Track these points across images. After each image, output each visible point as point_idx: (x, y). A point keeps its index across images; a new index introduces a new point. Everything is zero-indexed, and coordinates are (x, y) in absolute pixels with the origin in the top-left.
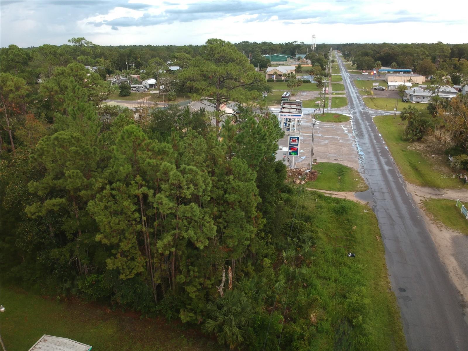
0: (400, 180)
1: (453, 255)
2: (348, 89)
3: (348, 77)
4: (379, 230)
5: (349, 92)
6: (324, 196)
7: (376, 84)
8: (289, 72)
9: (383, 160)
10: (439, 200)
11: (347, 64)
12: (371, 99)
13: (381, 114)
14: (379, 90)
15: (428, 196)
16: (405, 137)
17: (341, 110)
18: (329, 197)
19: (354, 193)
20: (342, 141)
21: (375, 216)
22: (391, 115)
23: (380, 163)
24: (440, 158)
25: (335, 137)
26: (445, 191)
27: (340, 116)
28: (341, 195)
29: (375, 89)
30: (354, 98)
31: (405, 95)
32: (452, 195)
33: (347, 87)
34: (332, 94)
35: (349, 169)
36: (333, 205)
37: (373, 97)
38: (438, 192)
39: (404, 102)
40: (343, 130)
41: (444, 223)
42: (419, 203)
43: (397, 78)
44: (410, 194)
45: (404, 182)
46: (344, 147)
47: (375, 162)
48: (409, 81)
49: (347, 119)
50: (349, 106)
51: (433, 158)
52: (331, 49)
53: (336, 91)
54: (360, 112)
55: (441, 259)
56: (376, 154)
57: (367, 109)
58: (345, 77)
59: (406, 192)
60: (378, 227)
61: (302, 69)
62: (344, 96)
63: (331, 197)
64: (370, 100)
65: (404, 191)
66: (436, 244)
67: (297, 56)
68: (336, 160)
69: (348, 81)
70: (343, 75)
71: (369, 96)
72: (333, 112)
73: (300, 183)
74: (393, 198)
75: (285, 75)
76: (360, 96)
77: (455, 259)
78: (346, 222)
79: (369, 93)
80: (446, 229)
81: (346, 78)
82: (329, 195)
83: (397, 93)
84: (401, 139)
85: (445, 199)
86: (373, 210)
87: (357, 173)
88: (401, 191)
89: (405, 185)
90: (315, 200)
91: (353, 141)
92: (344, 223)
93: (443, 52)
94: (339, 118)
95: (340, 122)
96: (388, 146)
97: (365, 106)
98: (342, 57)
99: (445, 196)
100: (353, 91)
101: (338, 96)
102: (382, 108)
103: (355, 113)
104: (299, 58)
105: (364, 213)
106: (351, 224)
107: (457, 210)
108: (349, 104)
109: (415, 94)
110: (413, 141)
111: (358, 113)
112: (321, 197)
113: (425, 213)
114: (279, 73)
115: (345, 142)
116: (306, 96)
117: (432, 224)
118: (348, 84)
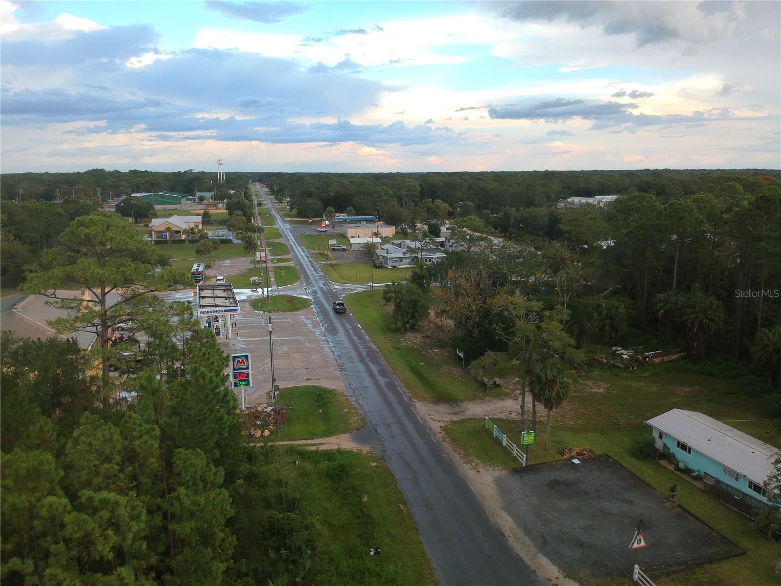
0: (405, 399)
1: (504, 508)
2: (295, 251)
3: (288, 231)
4: (400, 492)
5: (297, 256)
6: (307, 452)
7: (333, 242)
8: (192, 225)
9: (374, 368)
10: (462, 422)
11: (282, 208)
12: (331, 265)
13: (352, 290)
14: (338, 250)
15: (447, 418)
16: (393, 326)
17: (293, 289)
18: (313, 451)
19: (349, 434)
20: (307, 344)
21: (388, 468)
22: (365, 291)
23: (371, 374)
24: (446, 354)
25: (296, 338)
26: (465, 405)
27: (294, 299)
28: (330, 443)
29: (334, 250)
30: (307, 266)
31: (375, 257)
32: (476, 409)
33: (292, 248)
34: (272, 261)
35: (331, 392)
36: (324, 464)
37: (334, 262)
38: (457, 410)
39: (377, 268)
40: (305, 325)
41: (478, 457)
42: (440, 433)
43: (359, 231)
44: (424, 419)
45: (410, 400)
46: (315, 355)
47: (364, 374)
48: (376, 234)
49: (305, 304)
50: (302, 280)
51: (437, 354)
52: (250, 181)
53: (277, 255)
54: (322, 289)
55: (491, 519)
56: (362, 360)
57: (330, 283)
58: (285, 230)
59: (418, 418)
60: (397, 488)
61: (213, 218)
62: (292, 264)
63: (317, 451)
64: (330, 268)
65: (416, 416)
66: (478, 496)
67: (198, 194)
68: (308, 380)
69: (291, 237)
70: (280, 227)
71: (328, 262)
72: (281, 293)
73: (262, 435)
74: (405, 432)
75: (185, 232)
76: (315, 263)
77: (509, 515)
78: (350, 491)
79: (327, 258)
80: (484, 468)
81: (286, 233)
82: (314, 448)
83: (365, 254)
84: (389, 330)
85: (470, 419)
86: (382, 458)
87: (345, 398)
88: (412, 416)
89: (414, 406)
90: (295, 462)
91: (324, 341)
92: (348, 493)
93: (411, 190)
94: (293, 304)
95: (297, 309)
96: (375, 343)
97: (325, 278)
98: (269, 195)
99: (468, 414)
100: (301, 253)
101: (282, 264)
102: (350, 280)
103: (315, 292)
104: (202, 199)
105: (371, 467)
106: (359, 494)
107: (489, 432)
108: (303, 277)
109: (389, 256)
110: (406, 331)
111: (318, 292)
112: (302, 454)
113: (451, 449)
114: (174, 229)
115: (313, 346)
116: (231, 267)
117: (465, 464)
118: (292, 243)
